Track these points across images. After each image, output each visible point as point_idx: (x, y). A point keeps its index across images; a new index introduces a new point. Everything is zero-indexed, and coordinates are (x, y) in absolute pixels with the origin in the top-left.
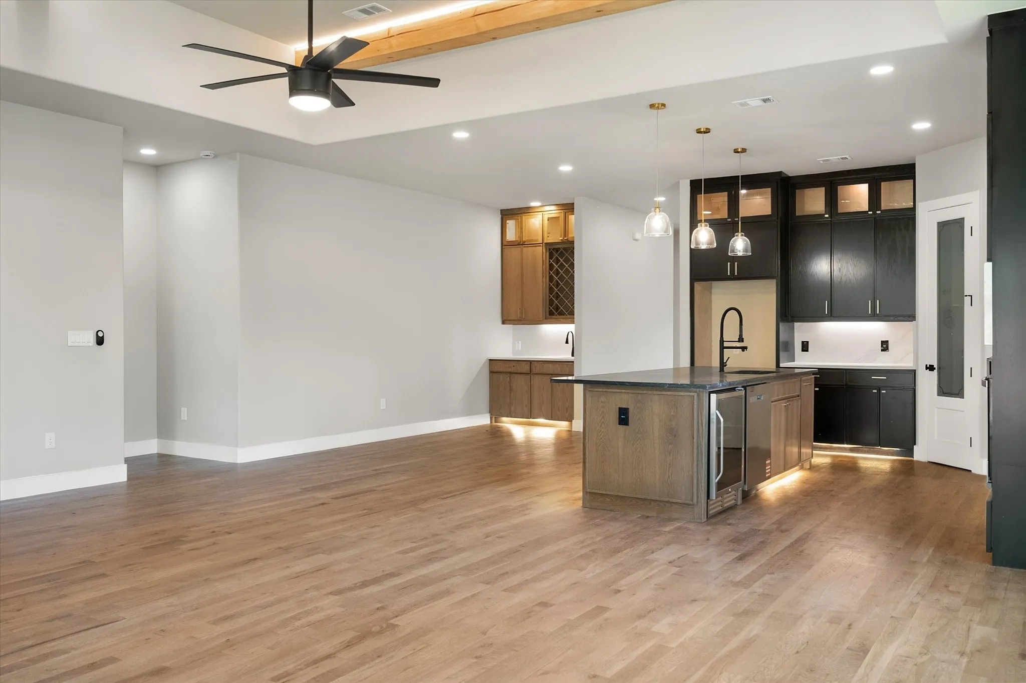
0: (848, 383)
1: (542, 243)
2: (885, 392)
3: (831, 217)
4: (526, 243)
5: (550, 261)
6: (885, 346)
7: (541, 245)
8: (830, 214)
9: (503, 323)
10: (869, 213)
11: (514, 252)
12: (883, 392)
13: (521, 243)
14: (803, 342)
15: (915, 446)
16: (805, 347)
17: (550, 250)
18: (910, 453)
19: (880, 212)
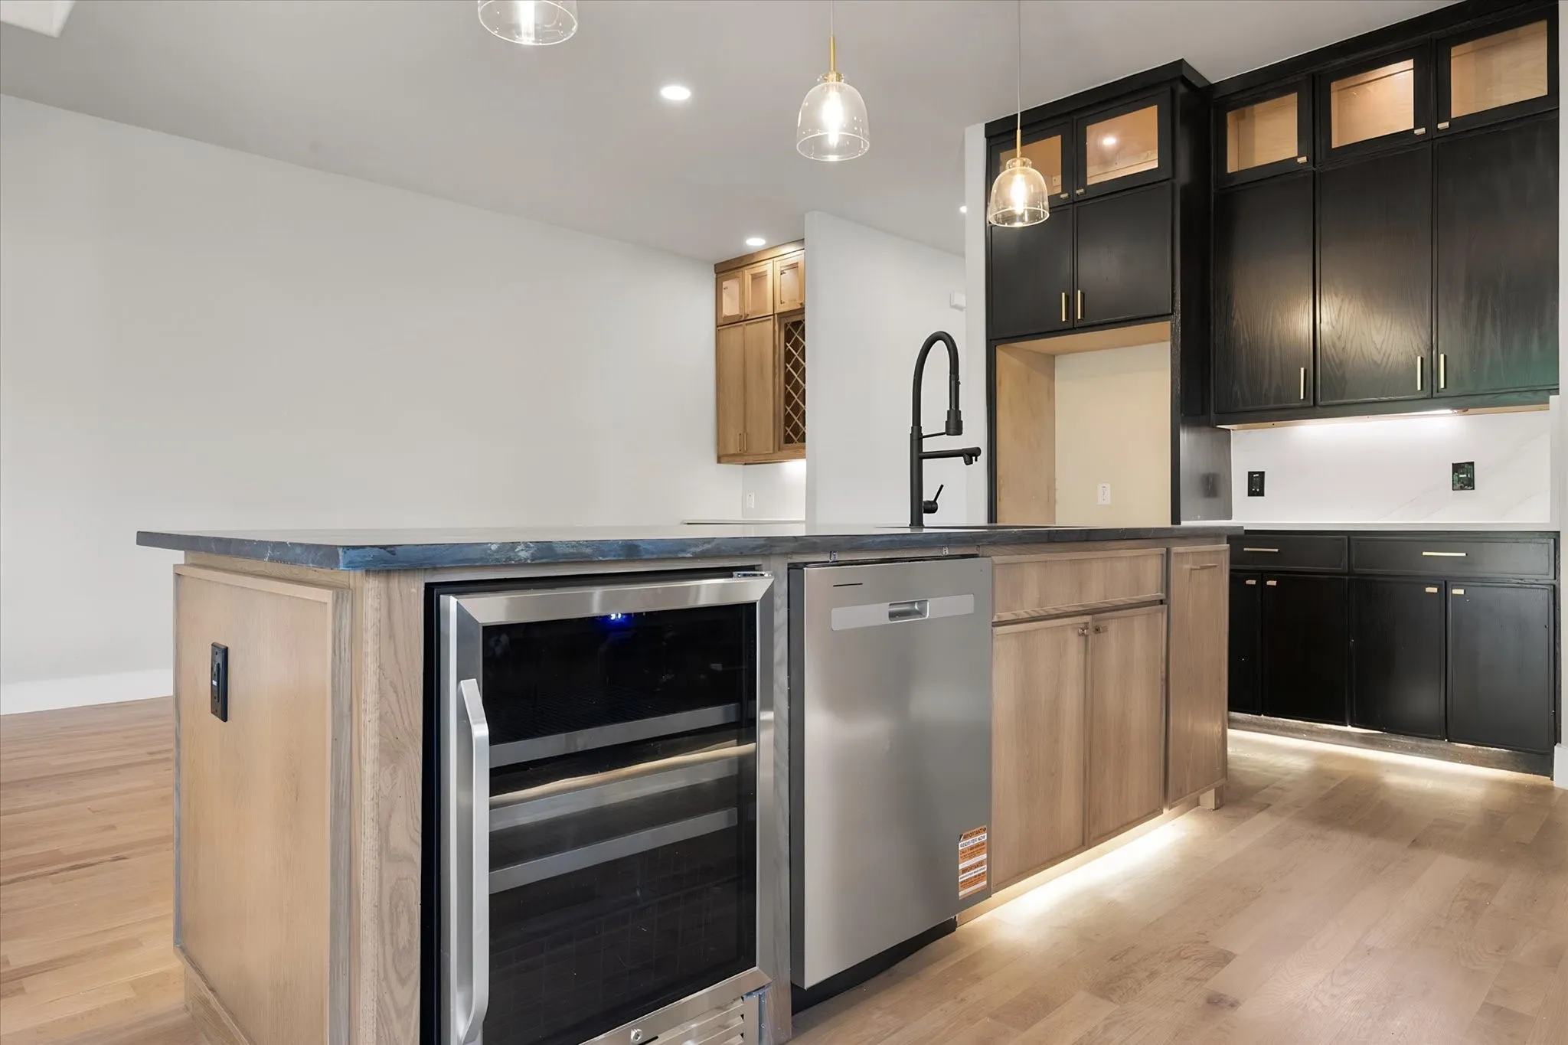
0: (1358, 570)
1: (774, 315)
2: (1461, 592)
3: (1313, 160)
4: (748, 318)
5: (786, 347)
6: (1464, 475)
7: (772, 317)
8: (1311, 156)
9: (719, 461)
10: (1416, 132)
11: (734, 334)
12: (1455, 592)
13: (743, 319)
14: (1251, 474)
15: (1555, 747)
16: (1256, 485)
17: (786, 325)
18: (1543, 764)
19: (1446, 124)
